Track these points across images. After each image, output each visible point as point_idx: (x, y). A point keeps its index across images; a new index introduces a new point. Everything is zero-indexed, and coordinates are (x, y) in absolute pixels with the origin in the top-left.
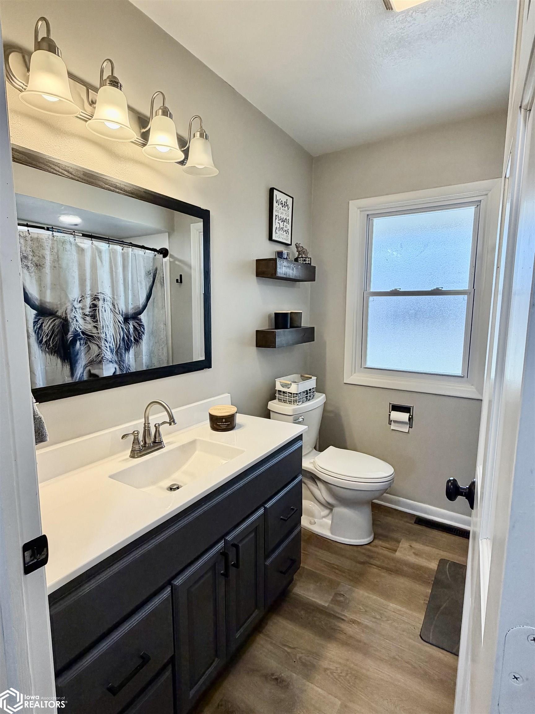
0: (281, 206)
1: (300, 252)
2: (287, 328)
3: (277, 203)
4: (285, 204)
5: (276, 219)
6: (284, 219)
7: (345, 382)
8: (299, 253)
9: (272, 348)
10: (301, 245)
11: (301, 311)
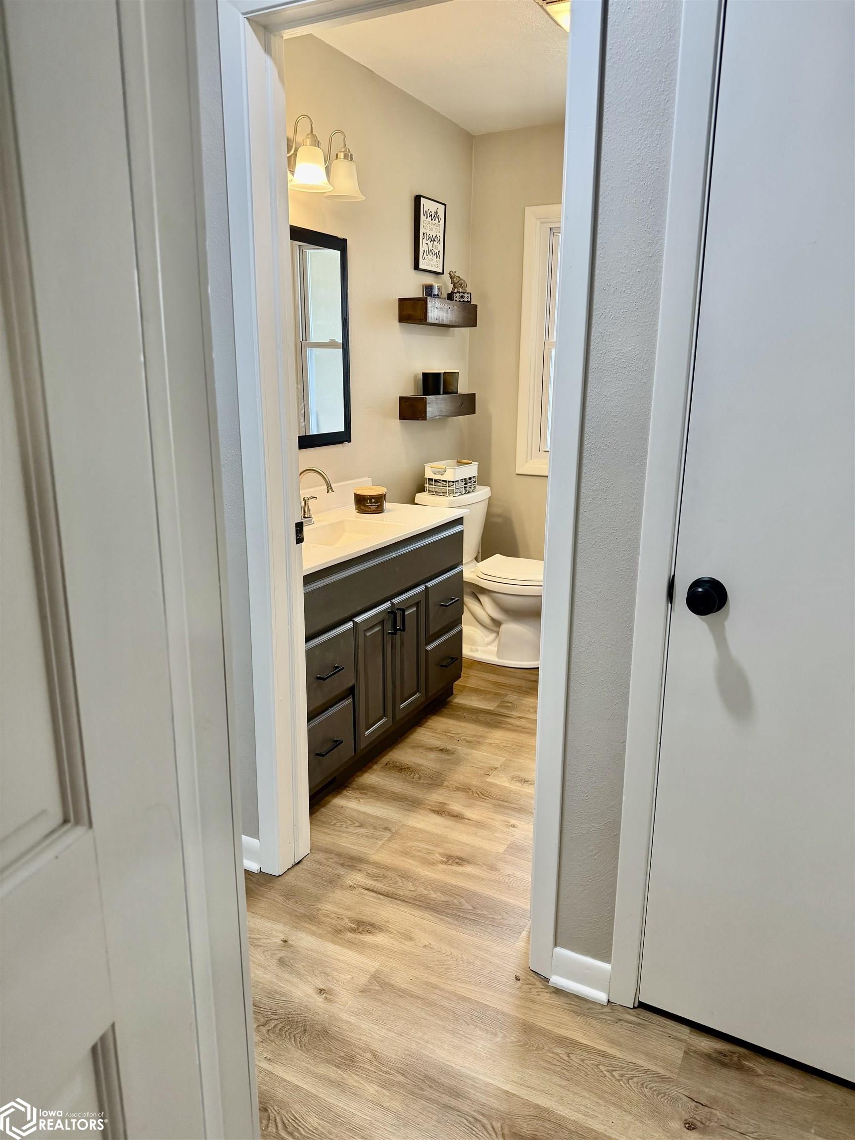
0: (429, 219)
1: (456, 285)
2: (439, 394)
3: (424, 215)
4: (436, 216)
5: (423, 239)
6: (434, 237)
7: (518, 472)
8: (454, 285)
9: (421, 420)
10: (457, 274)
11: (458, 371)
